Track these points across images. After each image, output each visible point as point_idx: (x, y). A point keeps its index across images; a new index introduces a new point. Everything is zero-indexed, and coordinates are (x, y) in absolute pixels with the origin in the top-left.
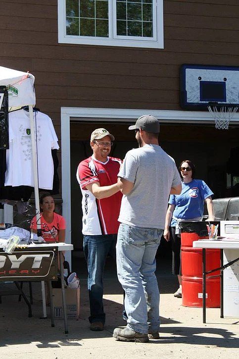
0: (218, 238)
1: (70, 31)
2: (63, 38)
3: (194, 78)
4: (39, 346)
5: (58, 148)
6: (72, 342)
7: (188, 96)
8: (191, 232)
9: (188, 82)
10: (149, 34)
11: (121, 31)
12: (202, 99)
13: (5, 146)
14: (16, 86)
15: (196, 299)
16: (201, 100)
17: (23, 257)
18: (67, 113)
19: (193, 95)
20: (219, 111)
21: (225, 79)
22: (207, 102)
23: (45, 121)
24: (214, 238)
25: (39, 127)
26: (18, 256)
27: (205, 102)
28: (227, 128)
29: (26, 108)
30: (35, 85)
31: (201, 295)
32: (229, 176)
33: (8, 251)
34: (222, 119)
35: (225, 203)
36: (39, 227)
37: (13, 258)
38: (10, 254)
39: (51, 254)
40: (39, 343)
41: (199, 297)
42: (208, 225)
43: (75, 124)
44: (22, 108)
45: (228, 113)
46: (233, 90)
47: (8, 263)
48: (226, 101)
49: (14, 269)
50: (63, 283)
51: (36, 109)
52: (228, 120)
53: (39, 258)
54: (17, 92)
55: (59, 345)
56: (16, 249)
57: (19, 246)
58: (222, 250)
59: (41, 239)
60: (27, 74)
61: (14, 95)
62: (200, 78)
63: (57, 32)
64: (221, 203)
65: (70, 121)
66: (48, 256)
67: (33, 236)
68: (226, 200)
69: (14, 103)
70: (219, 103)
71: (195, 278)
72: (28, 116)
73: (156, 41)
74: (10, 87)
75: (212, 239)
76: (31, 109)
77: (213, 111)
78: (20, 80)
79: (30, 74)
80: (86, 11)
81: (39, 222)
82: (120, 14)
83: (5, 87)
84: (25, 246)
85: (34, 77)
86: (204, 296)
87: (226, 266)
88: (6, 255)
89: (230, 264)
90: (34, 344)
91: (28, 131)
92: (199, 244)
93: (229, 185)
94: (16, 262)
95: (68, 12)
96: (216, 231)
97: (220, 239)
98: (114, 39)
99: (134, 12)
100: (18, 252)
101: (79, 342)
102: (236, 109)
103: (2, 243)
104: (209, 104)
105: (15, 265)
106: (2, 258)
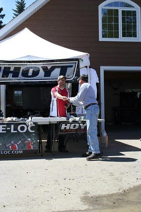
1: (104, 36)
2: (101, 39)
5: (99, 82)
10: (136, 37)
11: (124, 35)
14: (82, 58)
17: (85, 125)
18: (103, 69)
23: (93, 72)
25: (91, 74)
29: (86, 67)
30: (90, 58)
33: (80, 122)
37: (81, 125)
38: (80, 123)
43: (106, 72)
49: (82, 129)
50: (101, 135)
51: (90, 67)
54: (83, 61)
56: (83, 121)
60: (87, 53)
63: (98, 37)
65: (104, 72)
69: (82, 65)
72: (87, 70)
73: (138, 39)
74: (80, 59)
76: (88, 67)
78: (84, 56)
80: (110, 27)
82: (123, 29)
83: (78, 59)
85: (89, 55)
88: (79, 123)
95: (103, 29)
98: (121, 39)
99: (129, 27)
103: (77, 119)
105: (82, 128)
106: (77, 125)
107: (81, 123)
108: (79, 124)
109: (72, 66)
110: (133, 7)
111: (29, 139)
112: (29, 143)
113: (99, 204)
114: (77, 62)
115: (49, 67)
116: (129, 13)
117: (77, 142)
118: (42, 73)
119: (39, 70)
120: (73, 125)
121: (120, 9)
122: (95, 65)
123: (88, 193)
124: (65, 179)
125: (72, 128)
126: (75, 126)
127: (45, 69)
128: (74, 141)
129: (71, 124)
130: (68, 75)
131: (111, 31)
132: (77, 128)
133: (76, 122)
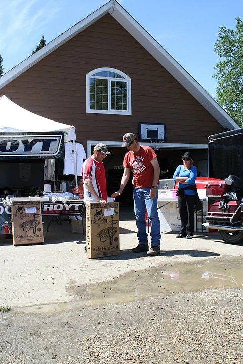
1: (91, 108)
2: (88, 111)
3: (144, 128)
7: (142, 136)
9: (142, 130)
10: (126, 110)
11: (113, 108)
12: (148, 137)
13: (63, 157)
14: (68, 132)
17: (71, 205)
18: (90, 143)
19: (144, 135)
20: (155, 142)
21: (158, 129)
23: (80, 147)
25: (78, 149)
26: (69, 205)
29: (72, 141)
33: (64, 203)
34: (157, 146)
36: (78, 192)
37: (66, 205)
44: (70, 141)
45: (159, 143)
46: (161, 133)
47: (65, 208)
48: (158, 138)
51: (76, 141)
52: (159, 146)
53: (77, 205)
56: (68, 202)
57: (70, 200)
59: (78, 197)
61: (67, 135)
62: (147, 128)
63: (85, 108)
65: (91, 146)
66: (81, 205)
67: (75, 196)
69: (67, 139)
70: (155, 139)
72: (73, 144)
73: (129, 112)
74: (65, 132)
76: (74, 141)
77: (153, 142)
78: (69, 129)
79: (74, 126)
80: (98, 99)
81: (77, 190)
82: (113, 100)
83: (62, 132)
84: (71, 200)
85: (75, 128)
88: (63, 204)
89: (160, 208)
91: (73, 151)
94: (68, 208)
95: (90, 100)
98: (110, 111)
99: (119, 100)
100: (68, 203)
102: (163, 141)
103: (61, 199)
104: (151, 139)
105: (68, 209)
106: (62, 206)
108: (64, 206)
109: (56, 140)
110: (123, 78)
111: (7, 223)
112: (6, 227)
113: (86, 295)
114: (62, 135)
115: (30, 140)
116: (119, 84)
117: (61, 224)
118: (21, 147)
119: (18, 144)
120: (57, 206)
121: (110, 80)
122: (81, 139)
123: (75, 282)
124: (48, 267)
125: (56, 209)
126: (59, 207)
127: (25, 142)
129: (54, 205)
130: (52, 150)
131: (99, 102)
132: (61, 209)
133: (61, 202)
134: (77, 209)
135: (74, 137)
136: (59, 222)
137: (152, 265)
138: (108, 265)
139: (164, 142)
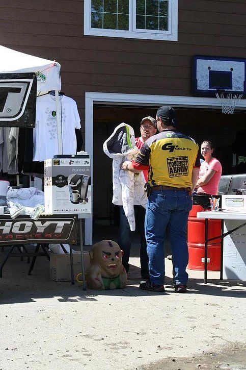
0: (220, 210)
1: (95, 25)
2: (88, 30)
3: (204, 68)
4: (60, 300)
5: (79, 127)
6: (89, 297)
7: (199, 83)
8: (196, 204)
9: (198, 72)
11: (140, 25)
12: (211, 86)
13: (32, 125)
14: (44, 73)
15: (200, 263)
16: (209, 88)
17: (47, 223)
18: (91, 98)
19: (203, 83)
20: (225, 97)
21: (232, 69)
22: (215, 90)
23: (70, 105)
24: (216, 210)
25: (64, 109)
26: (43, 222)
27: (213, 89)
28: (232, 113)
29: (52, 93)
30: (61, 73)
31: (203, 260)
32: (234, 156)
33: (34, 218)
34: (228, 105)
35: (228, 179)
37: (38, 224)
38: (35, 221)
39: (72, 221)
40: (60, 298)
41: (202, 261)
42: (210, 199)
43: (97, 107)
44: (49, 92)
45: (233, 100)
46: (238, 79)
48: (232, 89)
49: (39, 233)
51: (61, 94)
52: (233, 106)
53: (61, 224)
54: (45, 78)
55: (78, 300)
56: (41, 216)
57: (44, 213)
58: (222, 220)
60: (54, 62)
61: (42, 81)
62: (209, 68)
63: (83, 26)
64: (224, 179)
65: (94, 105)
66: (69, 222)
68: (229, 177)
69: (41, 88)
70: (226, 90)
71: (200, 245)
72: (54, 99)
73: (171, 34)
74: (39, 74)
75: (214, 211)
76: (57, 93)
77: (220, 97)
78: (47, 67)
79: (57, 63)
80: (110, 7)
82: (139, 10)
83: (34, 73)
85: (60, 65)
86: (206, 260)
87: (226, 234)
88: (33, 221)
90: (56, 298)
91: (54, 113)
92: (202, 215)
93: (234, 163)
94: (41, 227)
96: (218, 204)
97: (221, 210)
98: (134, 32)
99: (152, 9)
100: (42, 219)
101: (95, 298)
102: (241, 96)
103: (29, 211)
104: (217, 91)
105: (40, 230)
106: (29, 224)
107: (38, 220)
108: (34, 223)
109: (18, 90)
114: (31, 81)
120: (18, 224)
122: (73, 88)
125: (16, 230)
126: (22, 227)
128: (22, 260)
129: (14, 221)
130: (9, 110)
131: (111, 13)
133: (27, 217)
134: (59, 231)
135: (57, 85)
136: (26, 258)
137: (207, 349)
138: (119, 346)
139: (243, 98)
